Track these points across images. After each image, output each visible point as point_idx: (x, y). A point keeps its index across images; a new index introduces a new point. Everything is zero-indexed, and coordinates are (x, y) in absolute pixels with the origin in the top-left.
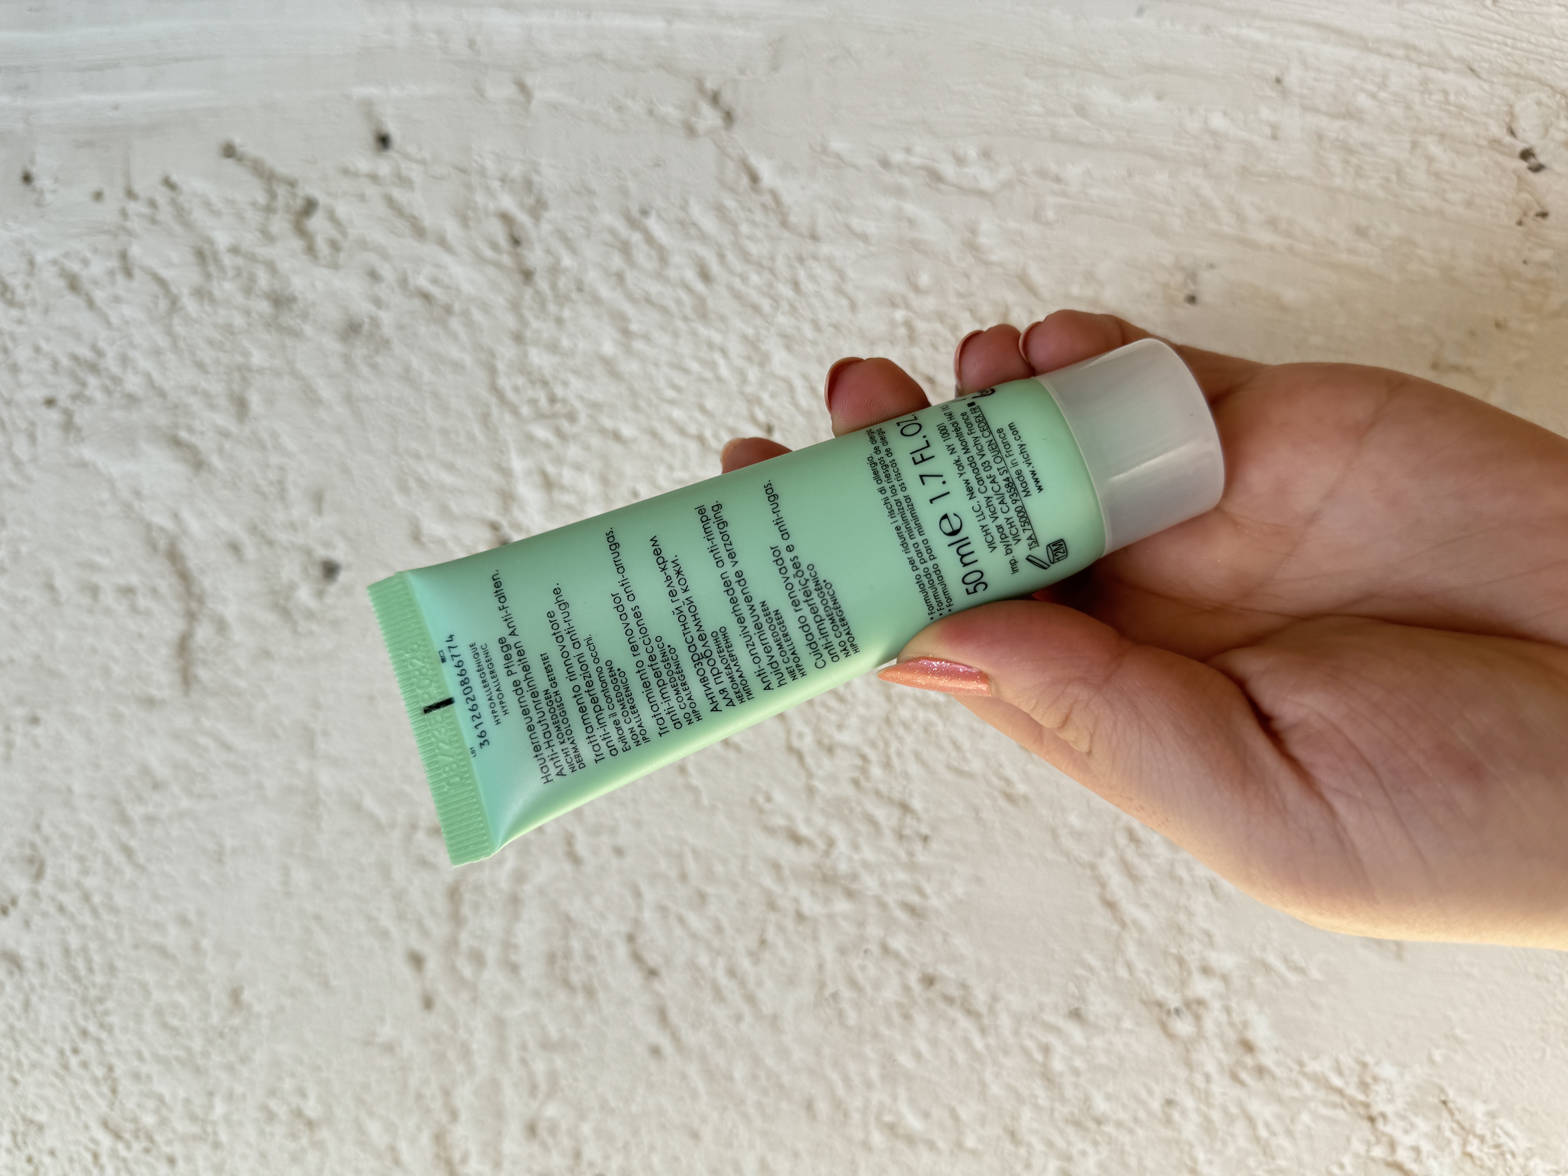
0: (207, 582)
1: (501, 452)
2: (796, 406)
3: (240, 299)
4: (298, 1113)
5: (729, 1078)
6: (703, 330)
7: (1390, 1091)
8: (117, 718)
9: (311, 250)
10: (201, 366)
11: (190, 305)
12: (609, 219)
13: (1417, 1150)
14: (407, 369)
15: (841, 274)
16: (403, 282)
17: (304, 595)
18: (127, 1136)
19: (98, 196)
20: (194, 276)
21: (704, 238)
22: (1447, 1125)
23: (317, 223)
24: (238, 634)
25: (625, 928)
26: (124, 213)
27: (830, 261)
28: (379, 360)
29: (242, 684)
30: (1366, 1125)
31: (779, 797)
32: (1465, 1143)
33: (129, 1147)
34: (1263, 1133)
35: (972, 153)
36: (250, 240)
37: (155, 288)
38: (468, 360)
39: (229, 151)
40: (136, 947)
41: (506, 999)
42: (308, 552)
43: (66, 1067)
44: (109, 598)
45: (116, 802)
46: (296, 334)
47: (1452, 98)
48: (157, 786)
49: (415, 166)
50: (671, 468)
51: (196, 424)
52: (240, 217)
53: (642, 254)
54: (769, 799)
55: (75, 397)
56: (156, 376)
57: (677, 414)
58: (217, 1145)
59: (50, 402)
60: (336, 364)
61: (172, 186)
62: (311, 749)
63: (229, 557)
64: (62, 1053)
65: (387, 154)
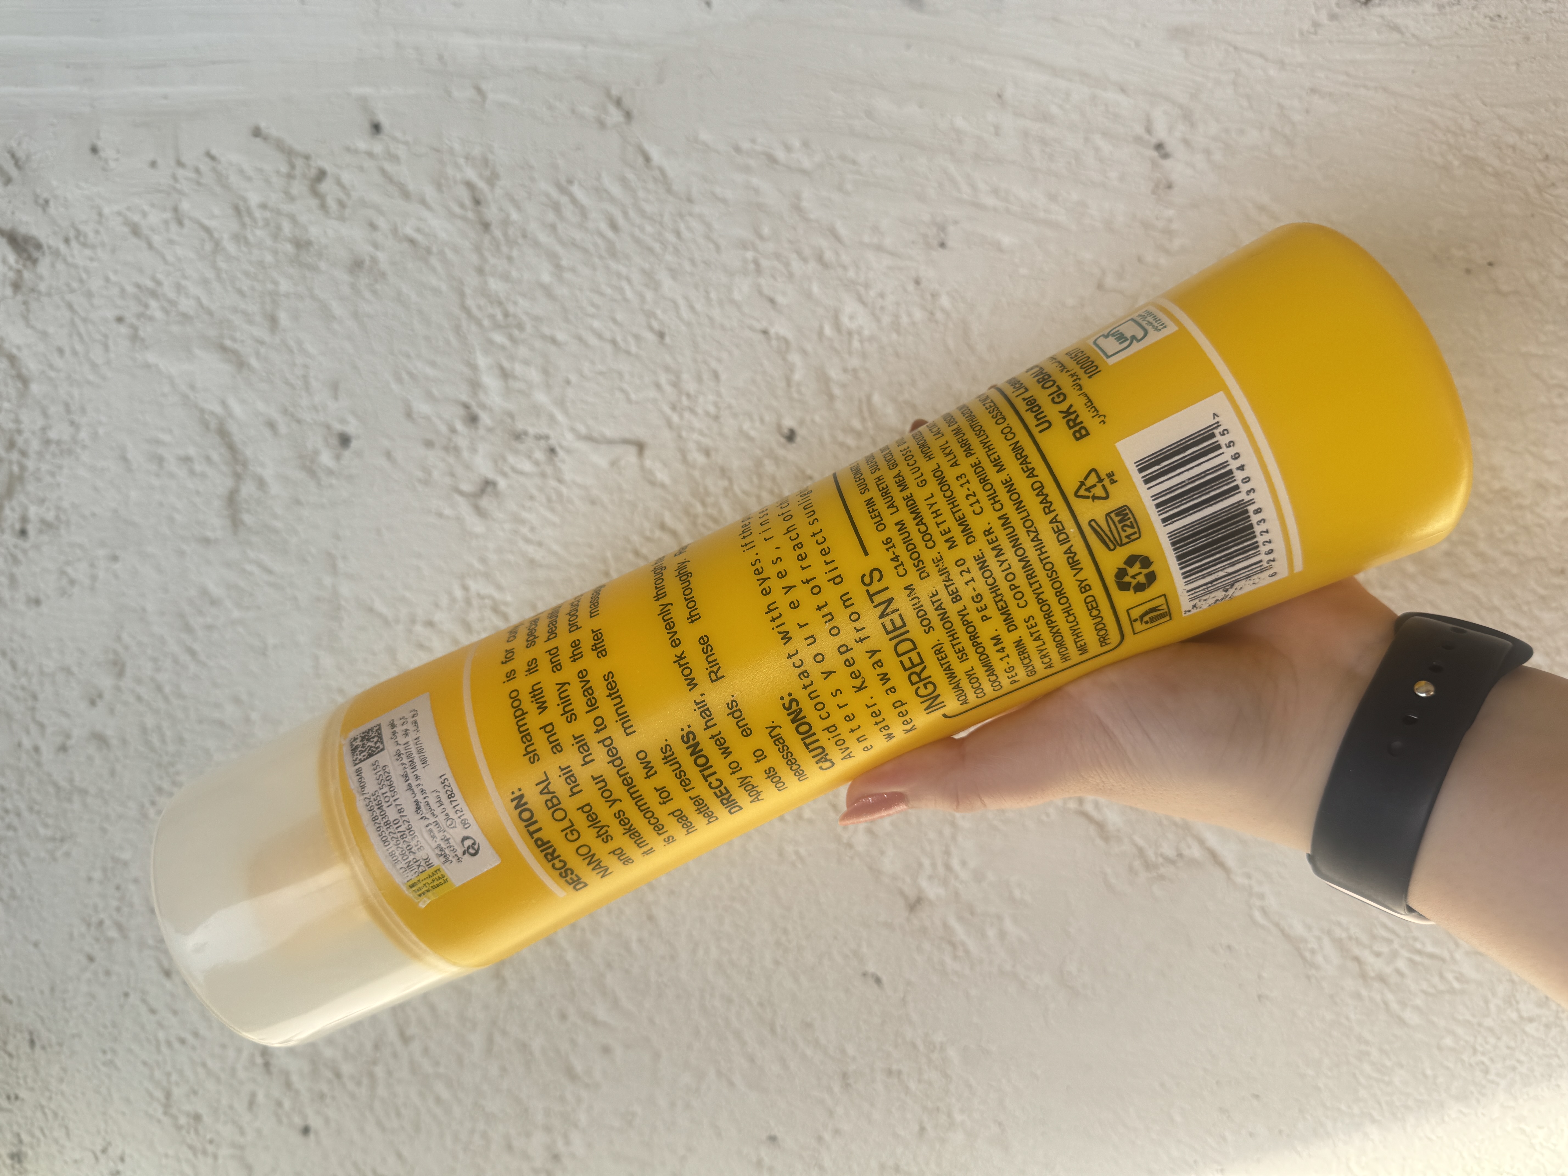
0: (249, 452)
1: (470, 352)
2: (680, 318)
3: (269, 242)
6: (613, 265)
8: (181, 554)
9: (323, 206)
10: (240, 292)
11: (231, 247)
12: (544, 186)
14: (400, 293)
15: (709, 226)
16: (395, 231)
17: (326, 458)
19: (153, 164)
20: (234, 226)
21: (612, 200)
23: (326, 186)
24: (275, 488)
26: (175, 178)
27: (701, 218)
28: (378, 287)
29: (278, 524)
35: (796, 143)
36: (275, 198)
37: (203, 234)
38: (444, 287)
39: (257, 133)
40: (200, 722)
42: (328, 427)
43: (145, 816)
44: (172, 465)
45: (181, 616)
46: (313, 268)
47: (1110, 109)
48: (214, 602)
49: (400, 146)
50: (593, 362)
51: (238, 335)
52: (267, 181)
53: (568, 211)
55: (140, 316)
56: (205, 300)
57: (596, 324)
59: (120, 320)
60: (346, 290)
61: (213, 158)
62: (334, 570)
63: (267, 432)
64: (142, 806)
65: (380, 137)
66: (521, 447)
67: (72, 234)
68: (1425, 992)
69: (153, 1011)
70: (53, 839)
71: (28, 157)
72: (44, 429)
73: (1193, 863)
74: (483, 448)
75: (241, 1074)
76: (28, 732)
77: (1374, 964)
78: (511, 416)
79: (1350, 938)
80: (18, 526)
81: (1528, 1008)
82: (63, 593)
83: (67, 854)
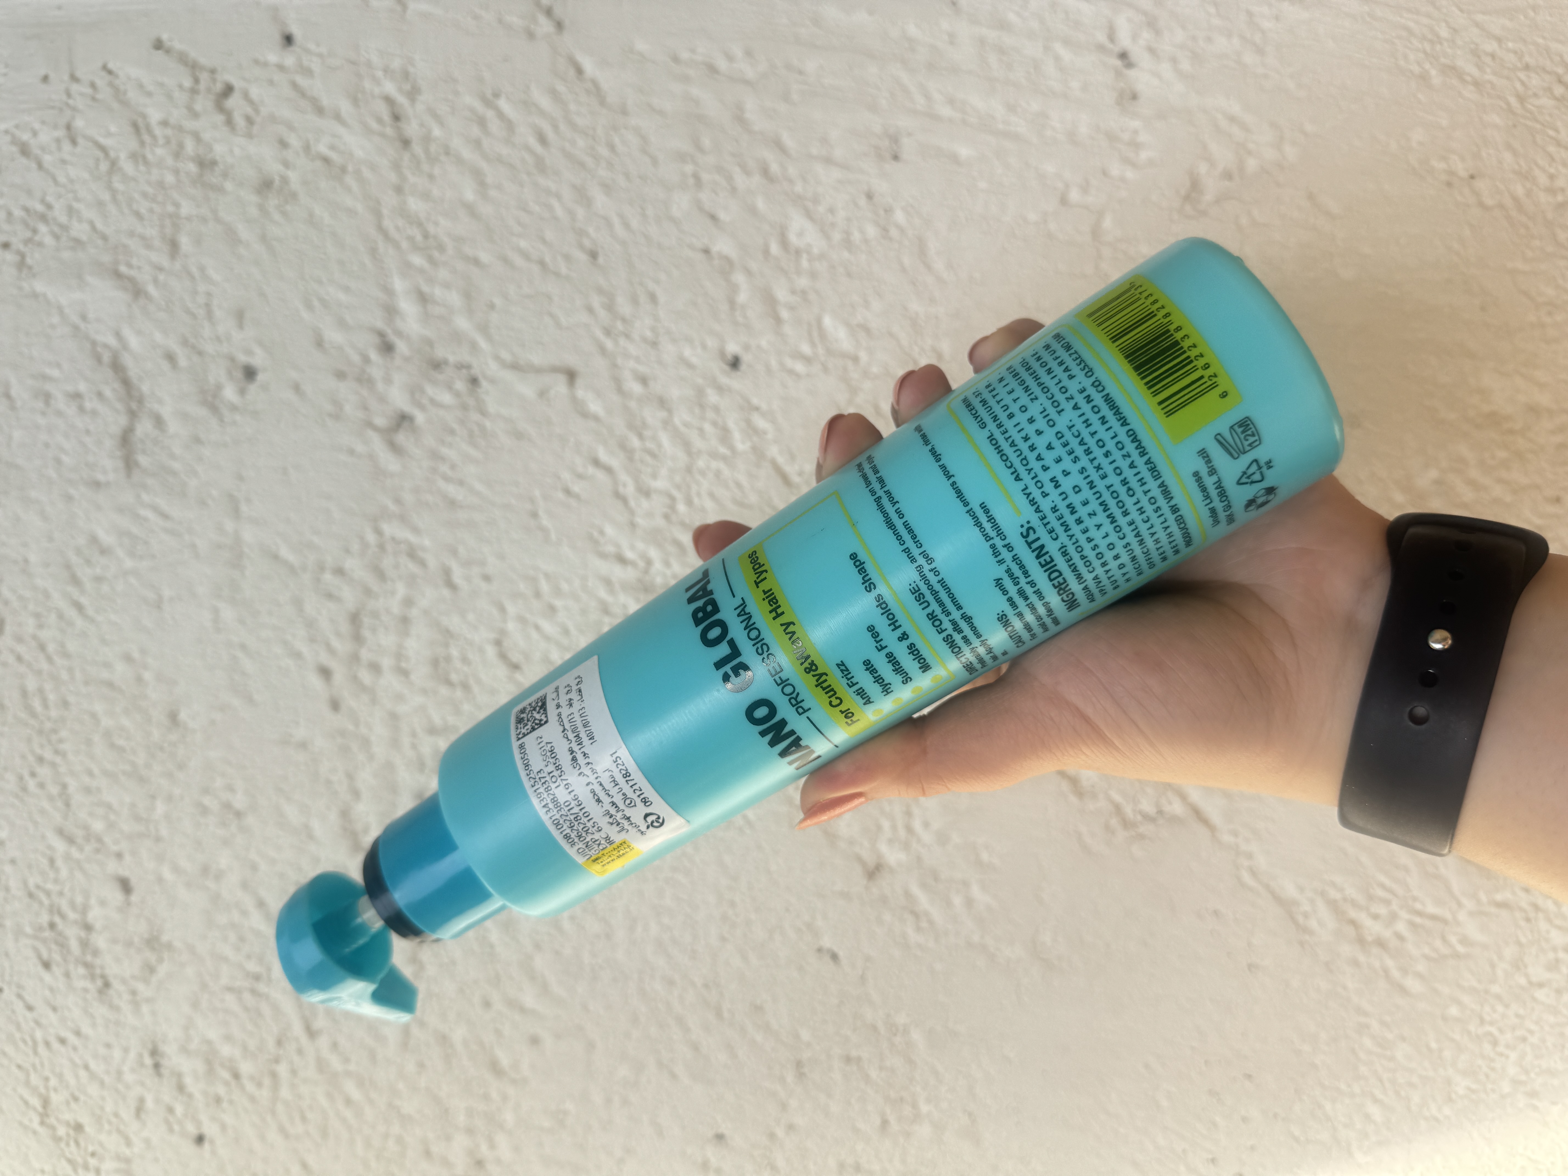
0: (145, 387)
1: (386, 276)
2: (614, 237)
3: (170, 161)
4: (227, 807)
6: (542, 181)
8: (69, 498)
9: (229, 122)
10: (138, 215)
11: (128, 167)
12: (469, 100)
14: (311, 215)
15: (645, 139)
16: (307, 148)
17: (229, 393)
18: (80, 840)
19: (45, 79)
20: (131, 143)
21: (542, 113)
23: (235, 103)
24: (173, 426)
25: (493, 636)
26: (69, 95)
27: (637, 131)
28: (288, 208)
29: (176, 466)
31: (609, 531)
33: (81, 849)
35: (738, 52)
36: (178, 115)
37: (98, 153)
38: (359, 207)
39: (159, 45)
40: (86, 683)
43: (24, 789)
44: (60, 402)
45: (68, 567)
46: (218, 189)
47: (1071, 16)
48: (104, 551)
49: (314, 59)
50: (519, 285)
51: (134, 261)
52: (169, 97)
53: (495, 125)
54: (601, 533)
55: (27, 241)
56: (99, 224)
57: (523, 243)
58: (158, 839)
59: (6, 246)
60: (253, 212)
61: (110, 72)
62: (236, 513)
63: (165, 365)
64: (21, 778)
65: (291, 48)
66: (441, 377)
68: (1427, 957)
69: (30, 1008)
73: (1174, 820)
74: (399, 378)
75: (129, 1077)
77: (1373, 928)
78: (430, 343)
79: (1345, 900)
81: (1537, 972)
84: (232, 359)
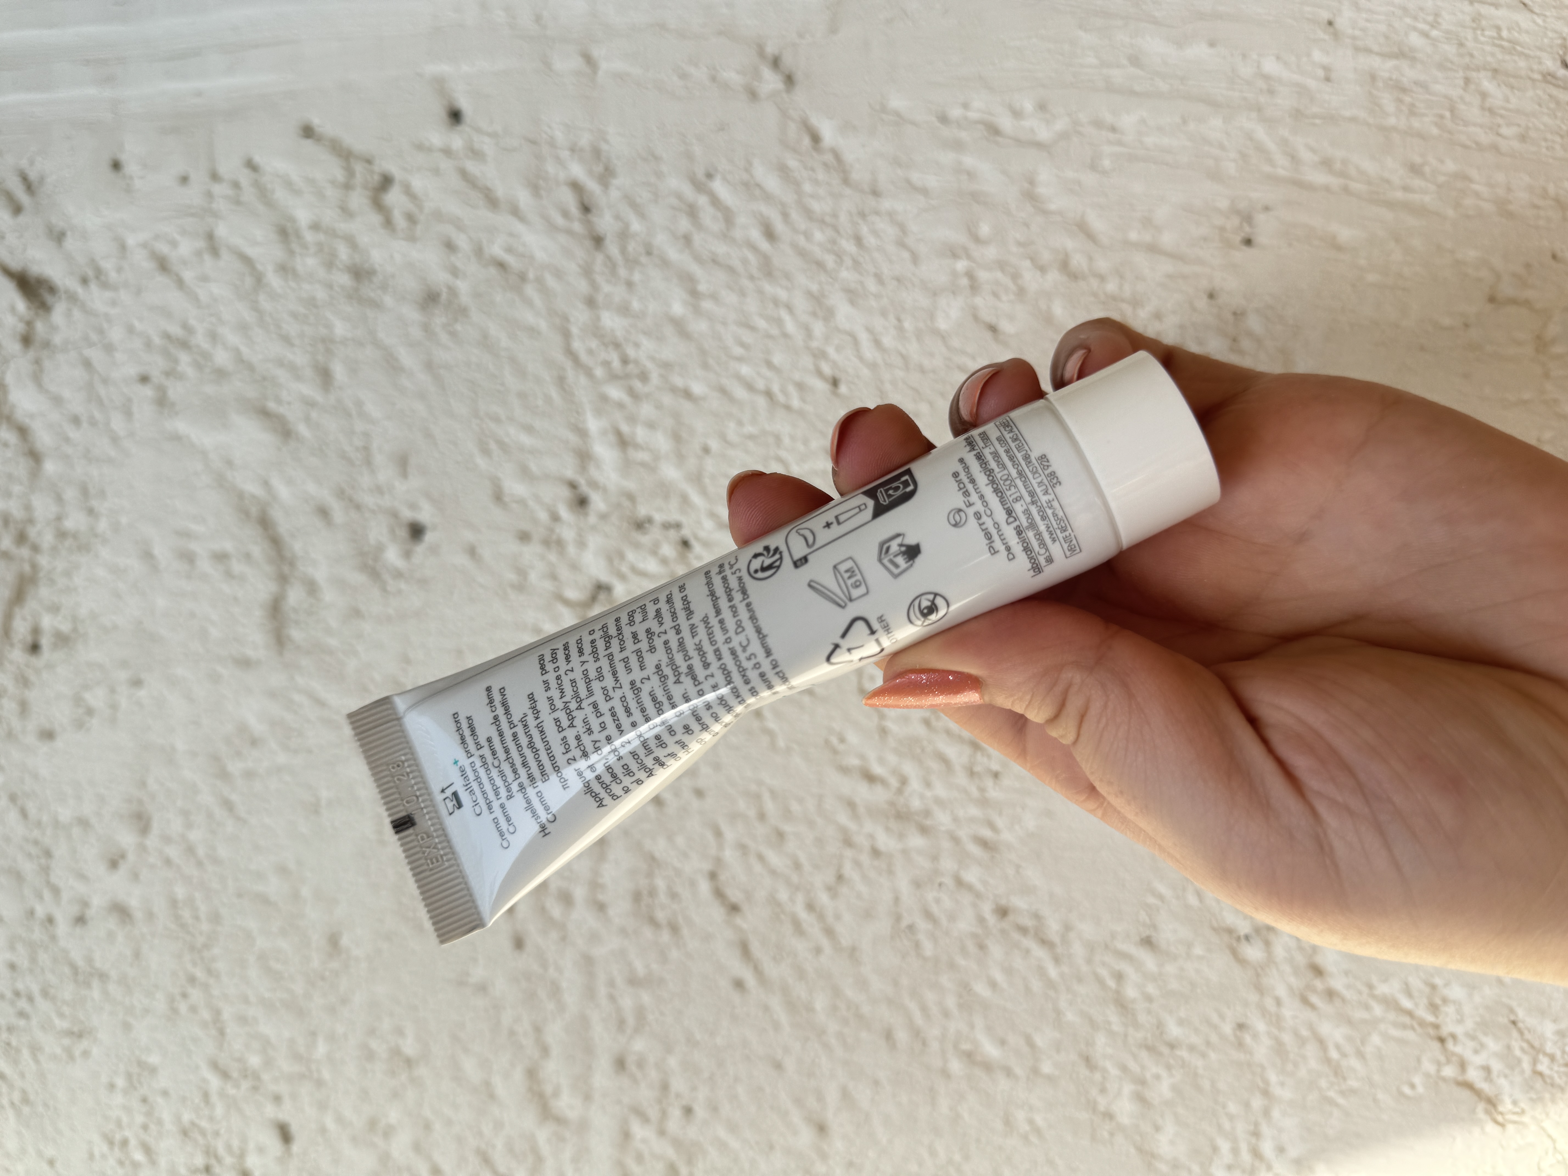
0: (297, 547)
1: (578, 412)
2: (861, 358)
3: (322, 273)
4: (396, 1052)
5: (810, 1009)
6: (769, 288)
7: (1459, 1011)
8: (215, 678)
9: (388, 223)
10: (286, 340)
11: (274, 281)
12: (675, 183)
13: (1487, 1069)
14: (485, 336)
15: (902, 228)
16: (479, 251)
17: (392, 555)
18: (235, 1075)
19: (184, 180)
20: (277, 252)
21: (768, 197)
22: (1517, 1045)
23: (394, 198)
24: (329, 595)
25: (707, 866)
26: (209, 195)
27: (891, 216)
28: (458, 327)
29: (333, 642)
30: (1436, 1045)
31: (853, 738)
32: (1535, 1062)
33: (237, 1086)
34: (1334, 1054)
35: (1028, 106)
36: (330, 216)
37: (241, 266)
38: (543, 325)
39: (308, 132)
40: (240, 895)
41: (594, 938)
43: (175, 1011)
44: (205, 565)
45: (216, 759)
46: (376, 305)
47: (1505, 34)
48: (254, 742)
49: (487, 139)
50: (740, 423)
51: (284, 395)
52: (320, 194)
53: (708, 215)
54: (842, 740)
55: (168, 374)
56: (245, 350)
57: (745, 370)
58: (320, 1083)
60: (416, 333)
61: (254, 168)
63: (318, 522)
64: (171, 1000)
65: (460, 128)
66: (645, 539)
67: (90, 273)
70: (70, 1033)
71: (42, 179)
72: (59, 518)
74: (594, 541)
76: (40, 897)
78: (631, 497)
80: (29, 639)
82: (79, 725)
83: (86, 1054)
84: (395, 515)
